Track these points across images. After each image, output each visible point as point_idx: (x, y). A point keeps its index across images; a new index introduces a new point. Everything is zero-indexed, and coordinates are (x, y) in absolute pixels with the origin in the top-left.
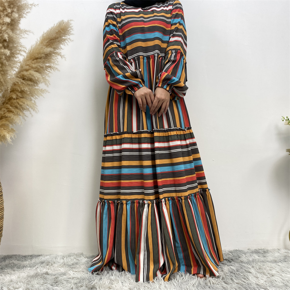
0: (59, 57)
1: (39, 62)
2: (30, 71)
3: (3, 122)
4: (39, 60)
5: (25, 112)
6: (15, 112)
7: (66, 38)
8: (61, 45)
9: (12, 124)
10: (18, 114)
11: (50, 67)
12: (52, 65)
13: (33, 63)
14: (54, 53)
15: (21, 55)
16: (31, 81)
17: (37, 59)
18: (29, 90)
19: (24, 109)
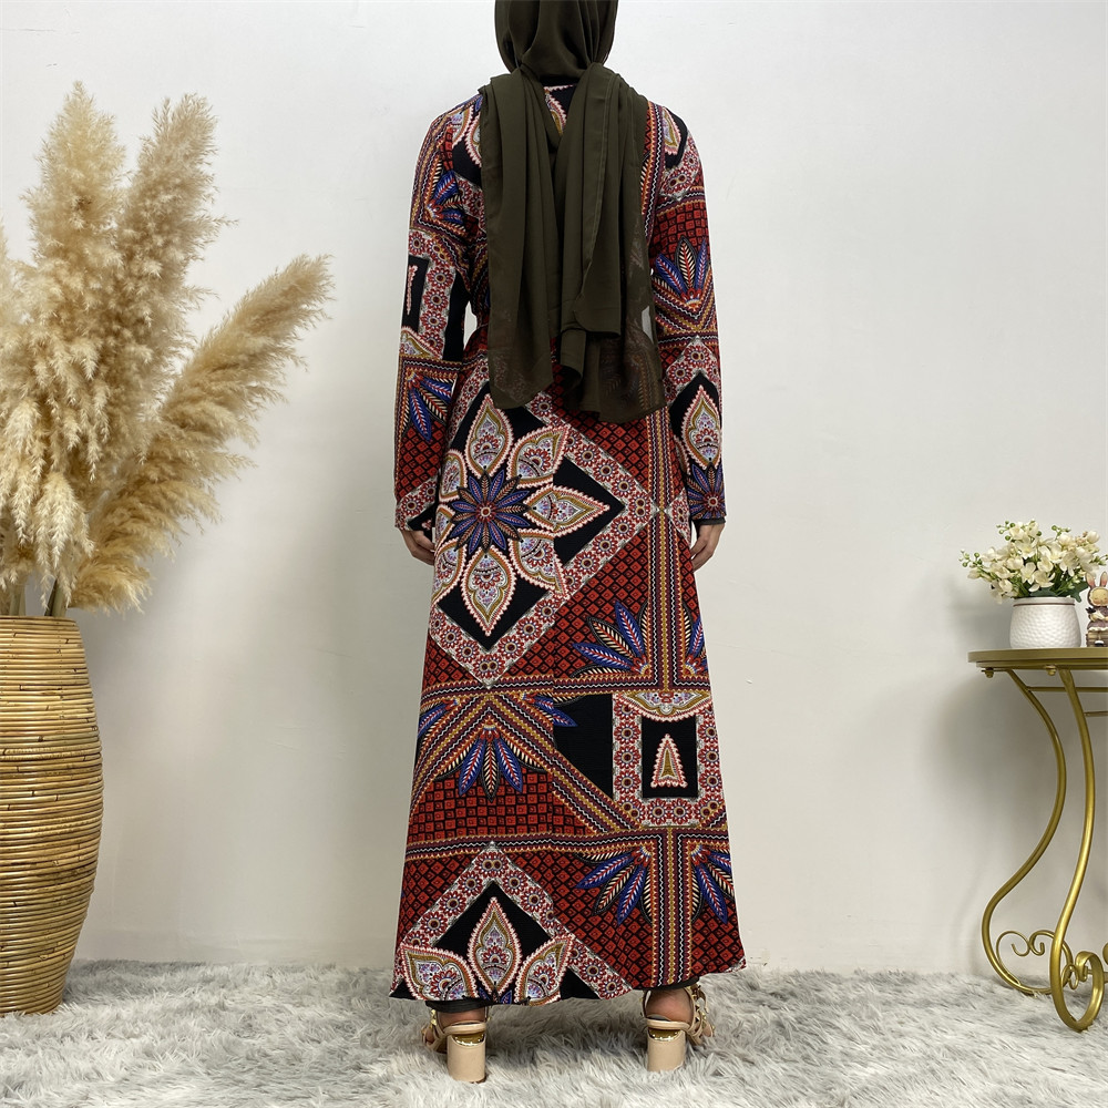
0: (289, 362)
1: (230, 379)
2: (202, 403)
3: (118, 550)
4: (231, 371)
5: (181, 520)
6: (152, 519)
7: (311, 308)
8: (297, 328)
9: (142, 555)
10: (161, 527)
11: (260, 390)
12: (268, 384)
13: (211, 381)
14: (274, 350)
15: (181, 356)
16: (207, 430)
17: (224, 367)
18: (197, 458)
19: (179, 511)
